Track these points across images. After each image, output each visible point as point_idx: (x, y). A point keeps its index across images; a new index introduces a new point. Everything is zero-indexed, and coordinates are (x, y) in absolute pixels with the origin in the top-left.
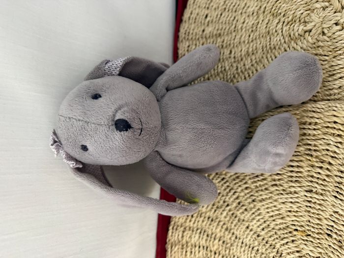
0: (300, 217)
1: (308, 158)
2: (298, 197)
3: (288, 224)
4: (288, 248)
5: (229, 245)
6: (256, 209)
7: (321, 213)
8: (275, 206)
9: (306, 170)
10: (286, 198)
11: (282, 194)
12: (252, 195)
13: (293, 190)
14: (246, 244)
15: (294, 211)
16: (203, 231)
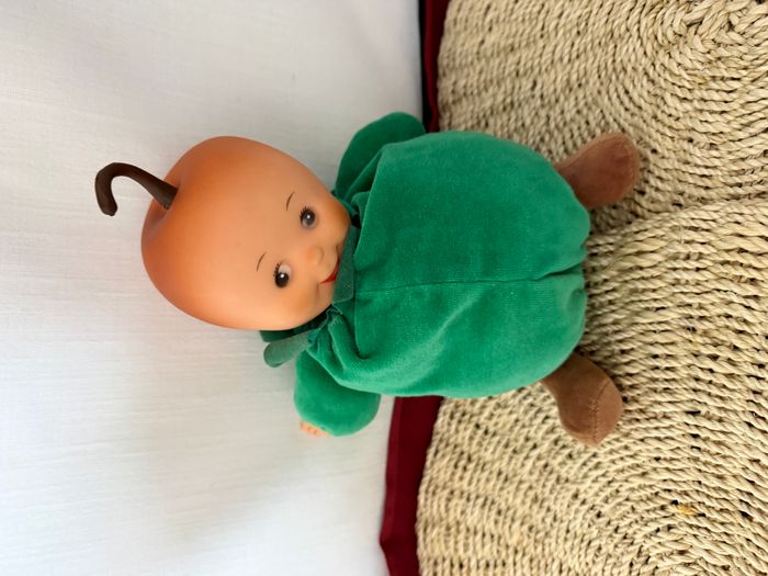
0: (680, 473)
1: (685, 336)
2: (672, 426)
3: (657, 490)
4: (660, 543)
5: (542, 534)
6: (588, 455)
7: (721, 462)
8: (626, 448)
9: (683, 363)
10: (646, 429)
11: (638, 420)
13: (658, 410)
14: (575, 534)
15: (665, 459)
16: (489, 502)
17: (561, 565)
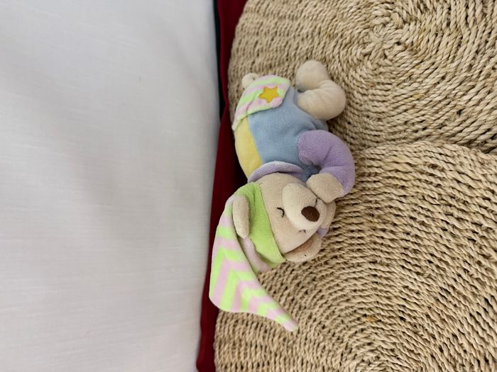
0: (367, 298)
1: (368, 219)
2: (362, 271)
3: (355, 309)
4: (357, 340)
5: (291, 342)
6: (317, 291)
7: (388, 289)
8: (338, 285)
9: (368, 234)
10: (348, 273)
11: (344, 268)
12: (311, 273)
13: (354, 261)
14: (311, 340)
15: (359, 290)
16: (259, 325)
17: (303, 360)
